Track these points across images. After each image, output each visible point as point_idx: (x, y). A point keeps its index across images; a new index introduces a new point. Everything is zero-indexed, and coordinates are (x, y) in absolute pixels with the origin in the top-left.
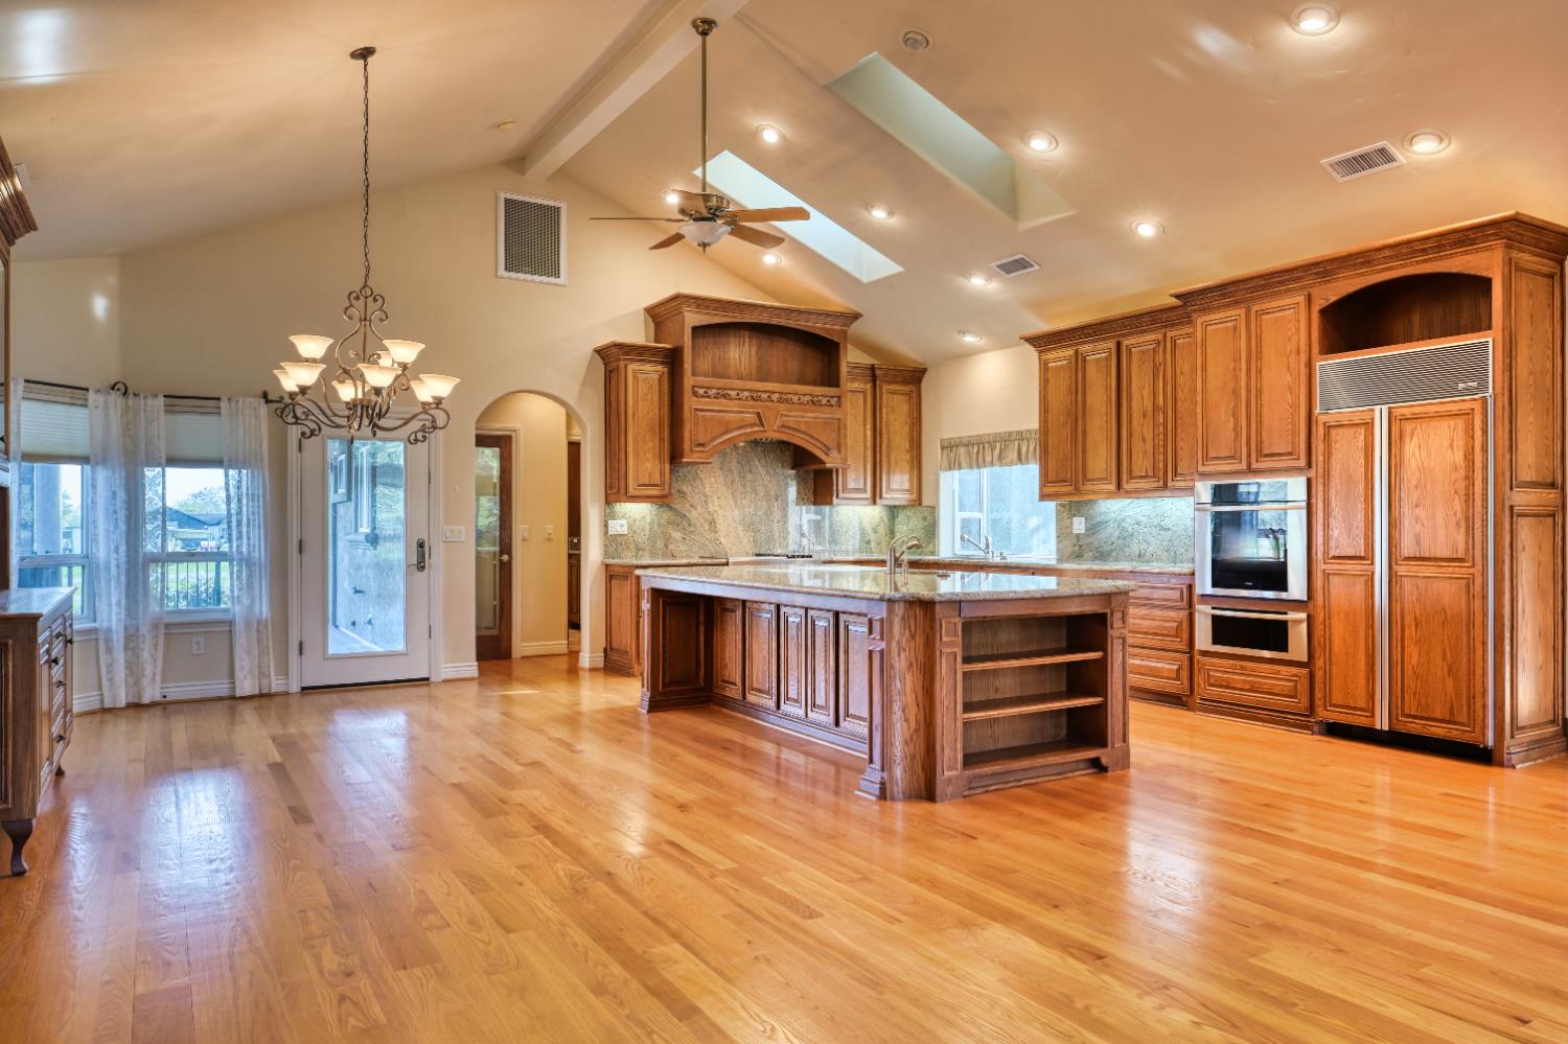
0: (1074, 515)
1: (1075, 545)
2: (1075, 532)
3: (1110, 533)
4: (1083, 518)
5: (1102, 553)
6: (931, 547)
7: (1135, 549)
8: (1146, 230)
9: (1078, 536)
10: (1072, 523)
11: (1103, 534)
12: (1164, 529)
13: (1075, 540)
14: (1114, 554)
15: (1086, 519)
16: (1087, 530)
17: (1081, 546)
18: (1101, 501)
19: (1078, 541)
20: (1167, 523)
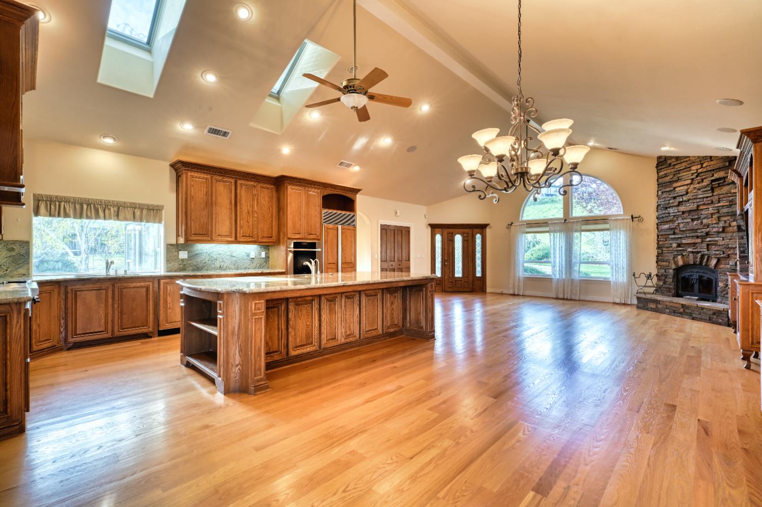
0: (180, 250)
1: (180, 265)
2: (180, 258)
3: (203, 258)
4: (186, 252)
5: (198, 268)
6: (21, 271)
7: (217, 264)
8: (286, 150)
9: (183, 260)
10: (178, 254)
11: (199, 260)
12: (233, 257)
13: (181, 262)
14: (206, 267)
15: (188, 252)
16: (188, 257)
17: (184, 265)
18: (198, 244)
19: (183, 262)
20: (234, 254)
